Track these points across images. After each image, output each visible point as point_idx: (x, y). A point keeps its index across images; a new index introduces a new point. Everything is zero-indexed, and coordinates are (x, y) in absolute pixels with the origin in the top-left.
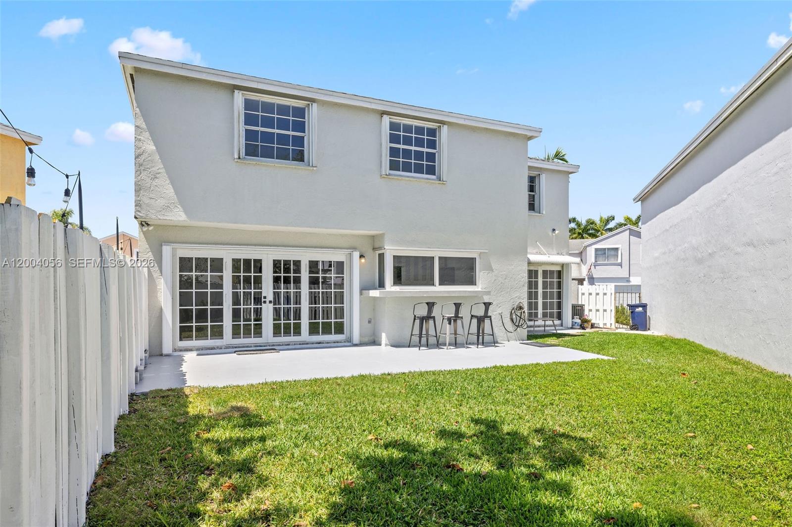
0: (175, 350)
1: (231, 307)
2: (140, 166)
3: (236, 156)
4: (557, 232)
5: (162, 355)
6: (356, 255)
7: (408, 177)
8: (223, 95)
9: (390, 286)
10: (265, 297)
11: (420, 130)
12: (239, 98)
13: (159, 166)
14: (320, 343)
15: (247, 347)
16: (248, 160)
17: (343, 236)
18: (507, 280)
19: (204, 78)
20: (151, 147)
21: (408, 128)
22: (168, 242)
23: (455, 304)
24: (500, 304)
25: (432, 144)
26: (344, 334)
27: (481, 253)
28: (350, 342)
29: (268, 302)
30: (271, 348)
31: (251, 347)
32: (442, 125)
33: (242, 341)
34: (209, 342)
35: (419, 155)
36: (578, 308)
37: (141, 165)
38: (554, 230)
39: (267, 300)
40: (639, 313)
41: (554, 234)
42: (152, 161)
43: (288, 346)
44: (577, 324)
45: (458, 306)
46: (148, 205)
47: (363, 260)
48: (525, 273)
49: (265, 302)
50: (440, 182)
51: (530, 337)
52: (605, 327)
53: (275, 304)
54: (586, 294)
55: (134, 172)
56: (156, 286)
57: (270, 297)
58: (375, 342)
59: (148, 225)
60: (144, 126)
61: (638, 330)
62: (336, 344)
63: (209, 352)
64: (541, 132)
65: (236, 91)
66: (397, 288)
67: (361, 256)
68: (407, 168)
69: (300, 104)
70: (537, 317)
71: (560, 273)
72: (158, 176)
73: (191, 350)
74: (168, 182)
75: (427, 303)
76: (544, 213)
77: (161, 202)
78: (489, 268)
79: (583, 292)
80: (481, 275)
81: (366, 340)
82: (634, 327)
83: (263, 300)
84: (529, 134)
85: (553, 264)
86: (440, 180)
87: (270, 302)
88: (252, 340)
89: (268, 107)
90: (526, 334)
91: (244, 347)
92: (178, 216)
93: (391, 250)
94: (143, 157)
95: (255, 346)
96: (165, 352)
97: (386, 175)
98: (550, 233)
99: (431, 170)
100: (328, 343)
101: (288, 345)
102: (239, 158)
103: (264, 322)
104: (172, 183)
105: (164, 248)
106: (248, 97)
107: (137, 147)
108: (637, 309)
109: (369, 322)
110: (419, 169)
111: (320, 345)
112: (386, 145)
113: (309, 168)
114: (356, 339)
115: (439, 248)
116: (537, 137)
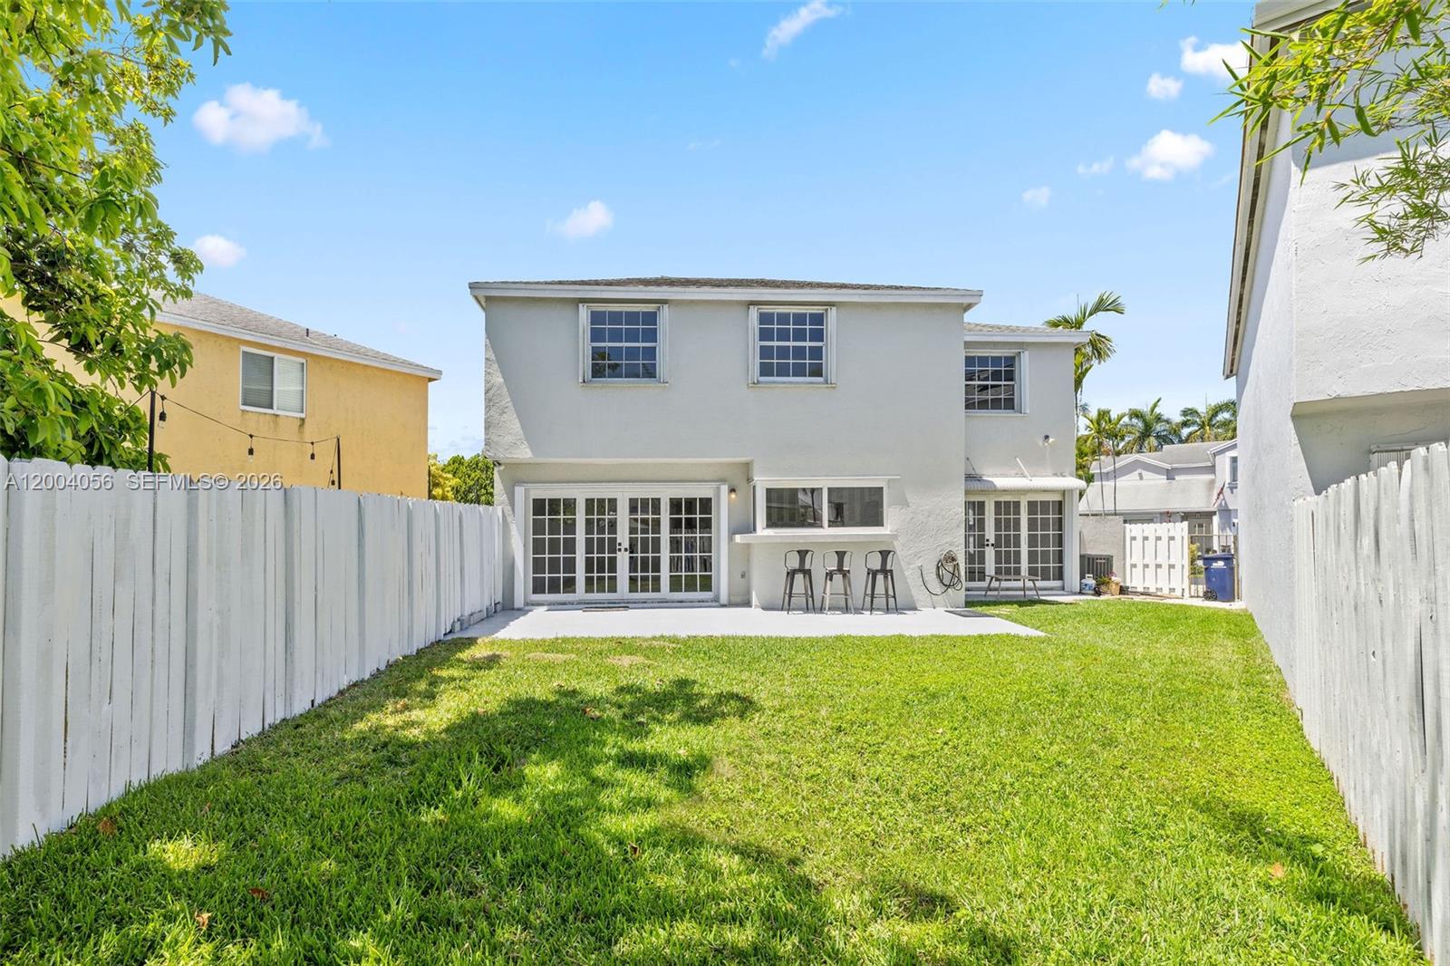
0: (527, 604)
1: (584, 555)
2: (490, 402)
3: (581, 380)
4: (1051, 440)
5: (513, 609)
6: (724, 489)
7: (784, 383)
8: (567, 312)
9: (763, 531)
10: (620, 544)
11: (800, 319)
12: (584, 313)
13: (506, 400)
14: (681, 602)
15: (600, 603)
16: (595, 382)
17: (709, 465)
18: (930, 519)
19: (548, 296)
20: (499, 380)
21: (783, 318)
22: (520, 482)
23: (837, 552)
24: (919, 552)
25: (818, 335)
26: (711, 590)
27: (889, 480)
28: (716, 602)
29: (623, 550)
30: (624, 605)
31: (604, 603)
32: (829, 308)
33: (596, 596)
34: (561, 597)
35: (799, 352)
36: (1099, 561)
37: (490, 400)
38: (1047, 437)
39: (623, 548)
40: (1218, 570)
41: (1046, 444)
42: (500, 395)
43: (644, 604)
44: (1087, 588)
45: (841, 555)
46: (497, 443)
47: (733, 496)
48: (960, 507)
49: (620, 550)
50: (826, 385)
51: (969, 604)
52: (1159, 593)
53: (631, 552)
54: (1140, 539)
55: (484, 407)
56: (510, 531)
57: (626, 544)
58: (748, 604)
59: (499, 464)
60: (493, 358)
61: (1216, 599)
62: (701, 603)
63: (560, 607)
64: (981, 296)
65: (581, 305)
66: (771, 532)
67: (732, 490)
68: (783, 371)
69: (650, 308)
70: (1019, 574)
71: (1060, 506)
72: (506, 410)
73: (543, 605)
74: (515, 416)
75: (798, 552)
76: (1028, 411)
77: (509, 439)
78: (904, 503)
79: (1133, 535)
80: (889, 512)
81: (738, 599)
82: (1209, 595)
83: (618, 547)
84: (966, 301)
85: (1045, 491)
86: (827, 383)
87: (626, 550)
88: (606, 596)
89: (616, 317)
90: (963, 599)
91: (596, 603)
92: (524, 453)
93: (763, 482)
94: (492, 392)
95: (609, 603)
96: (516, 606)
97: (754, 383)
98: (1040, 442)
99: (817, 371)
100: (691, 602)
101: (645, 602)
102: (584, 381)
103: (618, 574)
104: (519, 416)
105: (517, 489)
106: (594, 309)
107: (487, 382)
108: (1214, 564)
109: (743, 576)
110: (799, 371)
111: (681, 604)
112: (756, 344)
113: (660, 385)
114: (724, 598)
115: (827, 476)
116: (976, 304)
